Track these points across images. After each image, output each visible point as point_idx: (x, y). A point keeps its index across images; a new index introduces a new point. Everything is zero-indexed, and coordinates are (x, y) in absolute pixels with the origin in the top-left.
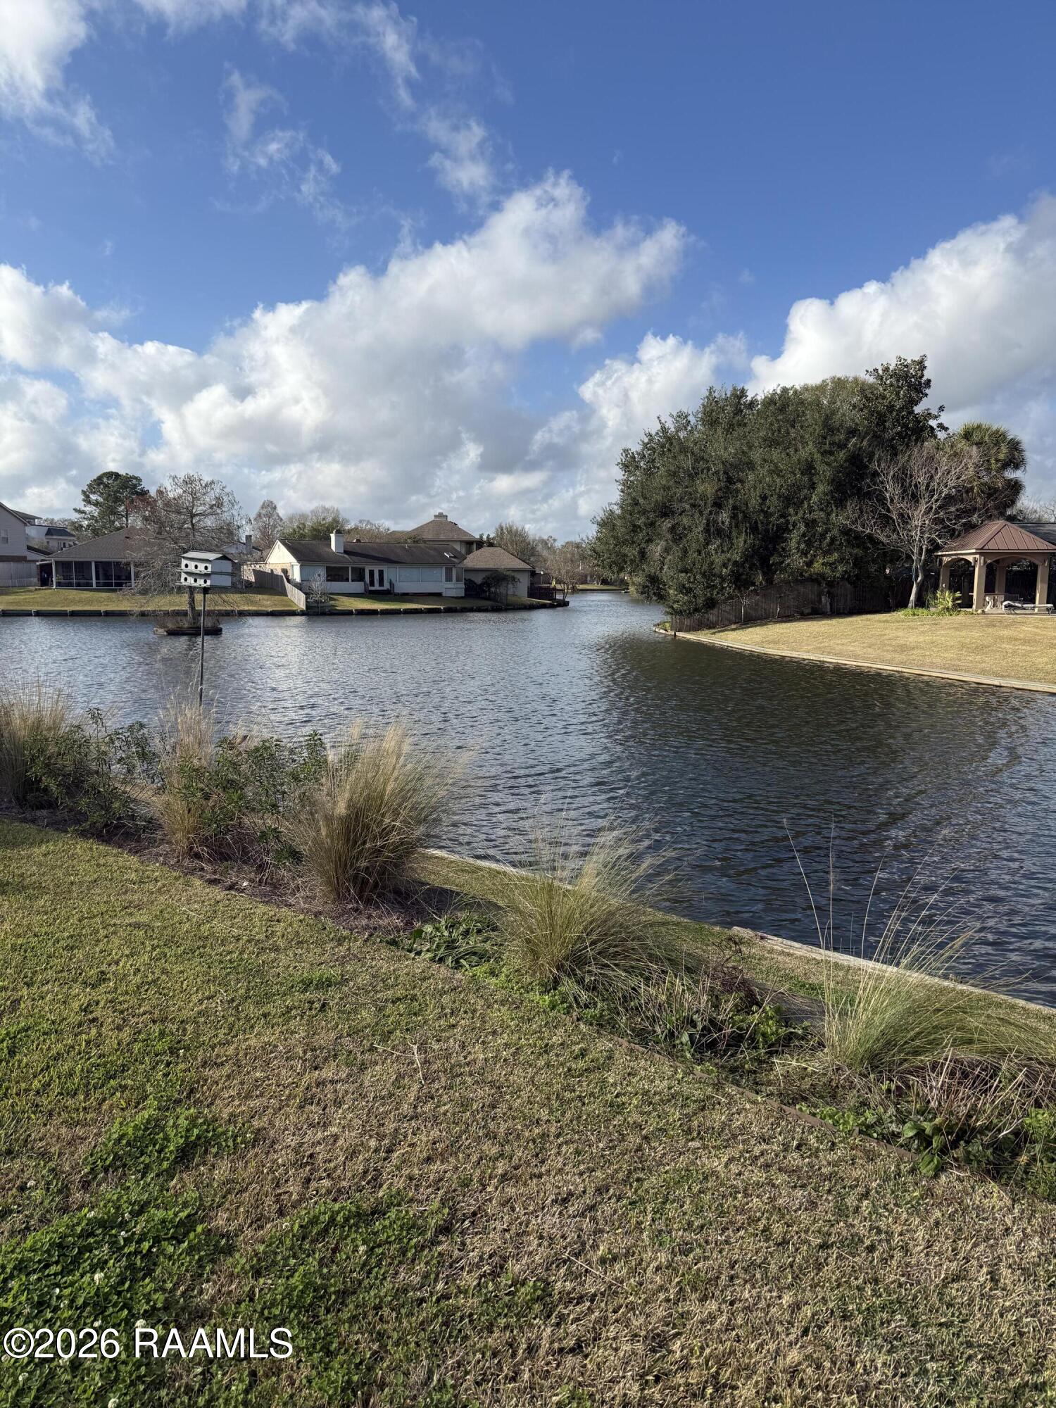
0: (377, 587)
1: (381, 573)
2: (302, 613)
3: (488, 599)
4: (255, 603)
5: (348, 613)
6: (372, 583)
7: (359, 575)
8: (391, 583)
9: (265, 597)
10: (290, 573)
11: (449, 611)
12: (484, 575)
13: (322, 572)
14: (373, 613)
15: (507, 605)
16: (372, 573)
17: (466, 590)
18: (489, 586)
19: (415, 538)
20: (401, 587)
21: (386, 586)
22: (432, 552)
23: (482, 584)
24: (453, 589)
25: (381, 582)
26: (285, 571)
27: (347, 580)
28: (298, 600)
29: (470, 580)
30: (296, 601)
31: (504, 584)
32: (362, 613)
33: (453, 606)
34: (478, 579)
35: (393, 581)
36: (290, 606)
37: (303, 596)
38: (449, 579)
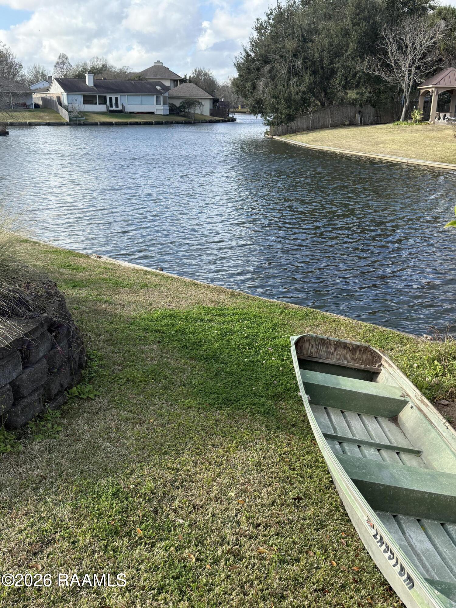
0: (114, 108)
1: (116, 99)
2: (67, 124)
3: (184, 116)
4: (39, 117)
5: (95, 124)
6: (111, 106)
7: (103, 101)
8: (123, 106)
9: (46, 114)
10: (62, 100)
11: (158, 123)
12: (181, 101)
13: (80, 99)
14: (110, 124)
15: (195, 120)
16: (111, 99)
17: (170, 110)
18: (184, 108)
19: (140, 77)
20: (129, 108)
21: (120, 108)
22: (149, 86)
23: (180, 107)
24: (160, 110)
25: (117, 105)
26: (59, 98)
27: (96, 104)
28: (65, 116)
29: (173, 104)
30: (64, 116)
31: (193, 106)
32: (104, 124)
33: (160, 120)
34: (178, 103)
35: (124, 105)
36: (60, 119)
37: (67, 113)
38: (158, 103)
